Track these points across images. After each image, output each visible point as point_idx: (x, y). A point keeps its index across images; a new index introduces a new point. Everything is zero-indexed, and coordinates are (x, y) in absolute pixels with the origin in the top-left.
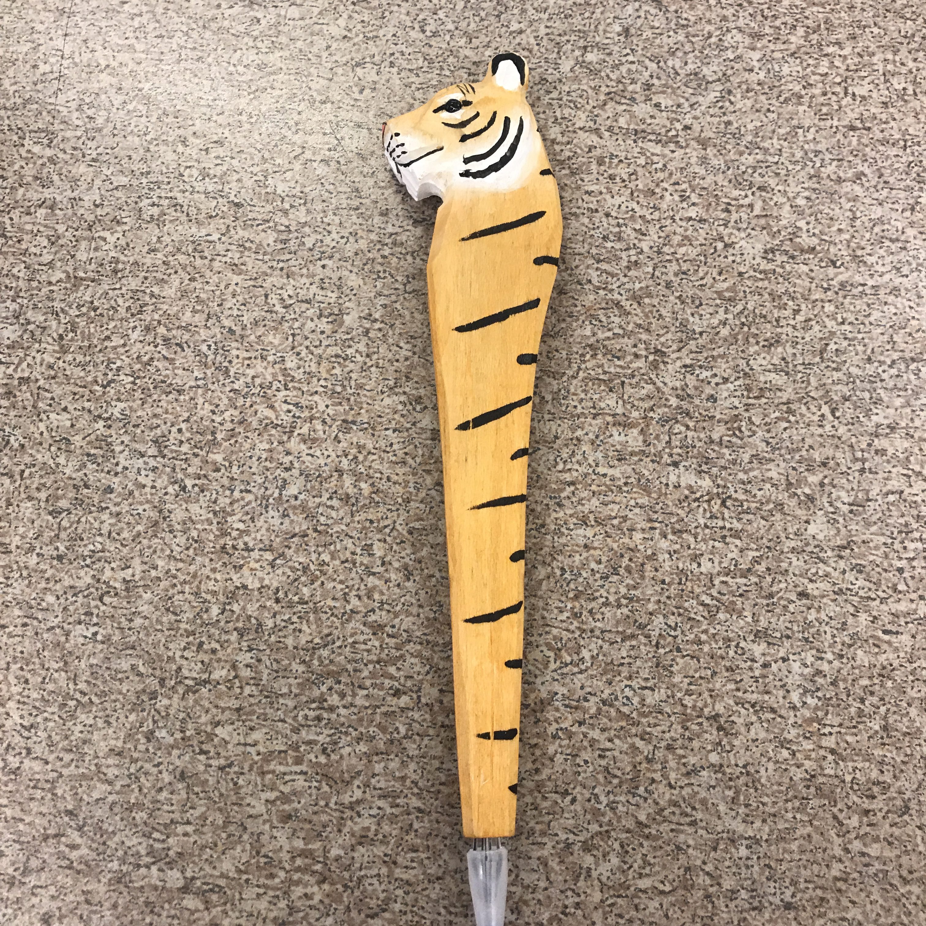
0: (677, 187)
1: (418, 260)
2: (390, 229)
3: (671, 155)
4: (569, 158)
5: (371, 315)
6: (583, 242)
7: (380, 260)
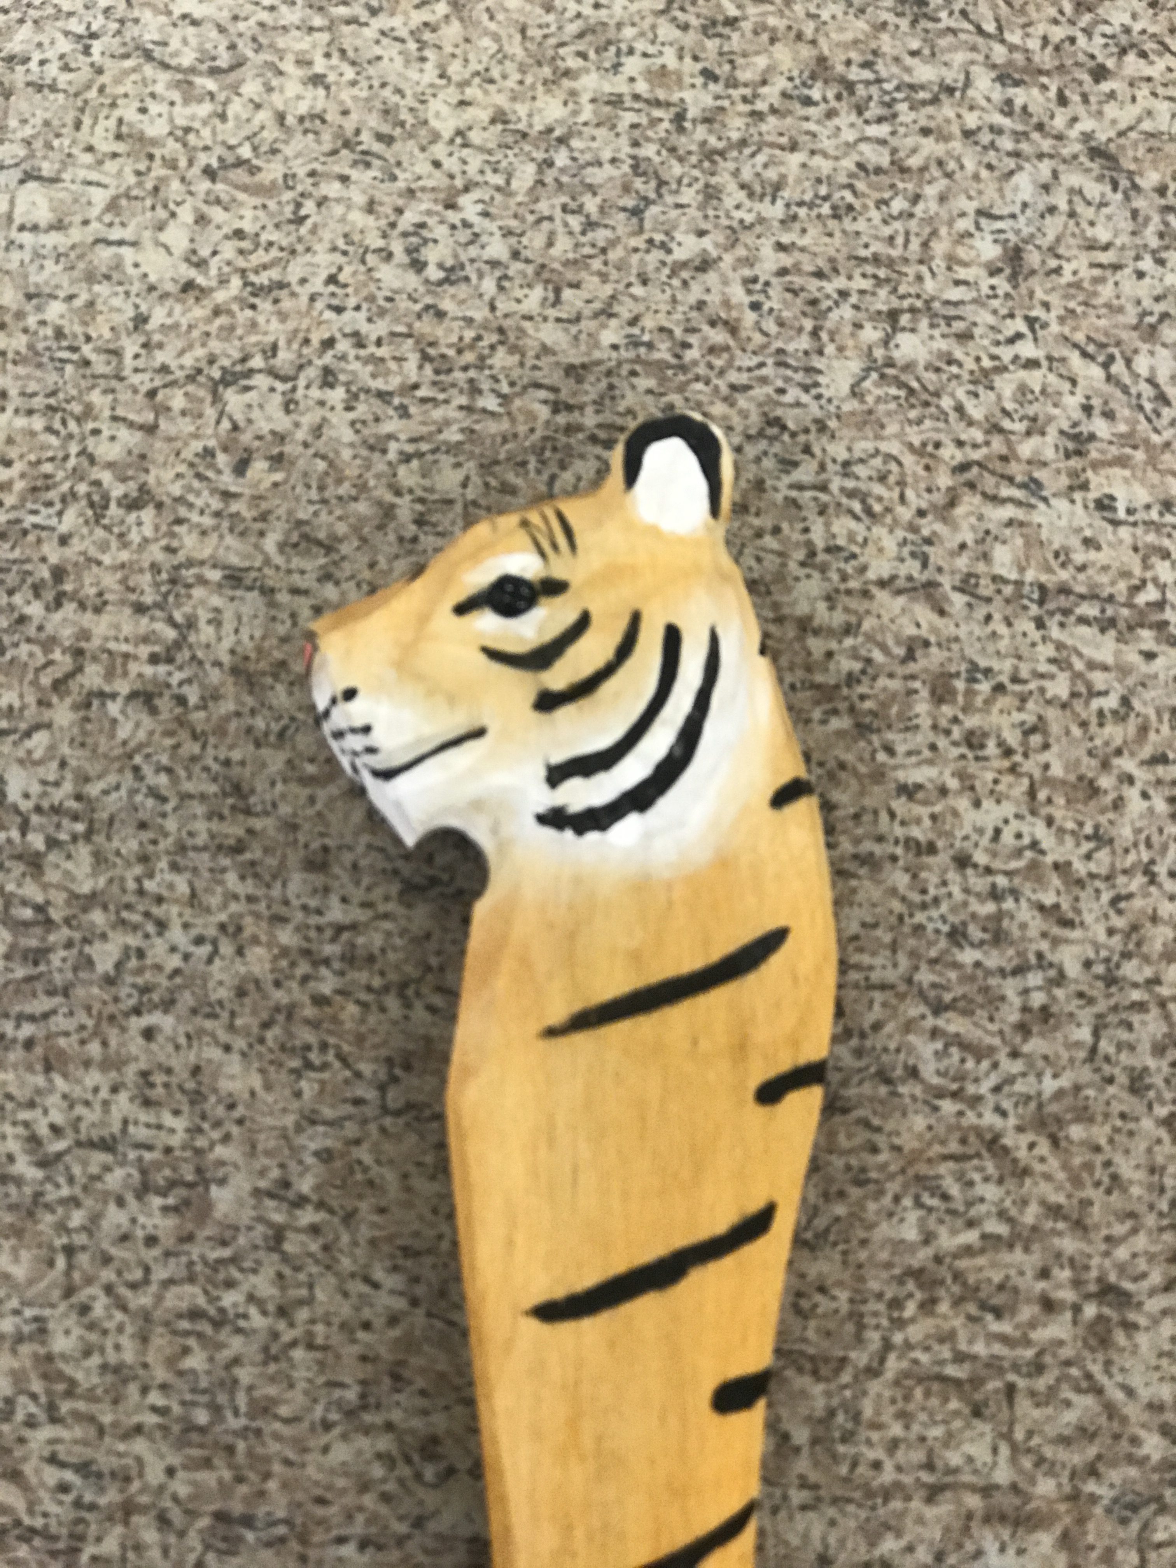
0: (1160, 770)
1: (419, 1013)
2: (336, 913)
3: (1145, 668)
4: (851, 679)
5: (286, 1184)
6: (894, 947)
7: (309, 1011)
